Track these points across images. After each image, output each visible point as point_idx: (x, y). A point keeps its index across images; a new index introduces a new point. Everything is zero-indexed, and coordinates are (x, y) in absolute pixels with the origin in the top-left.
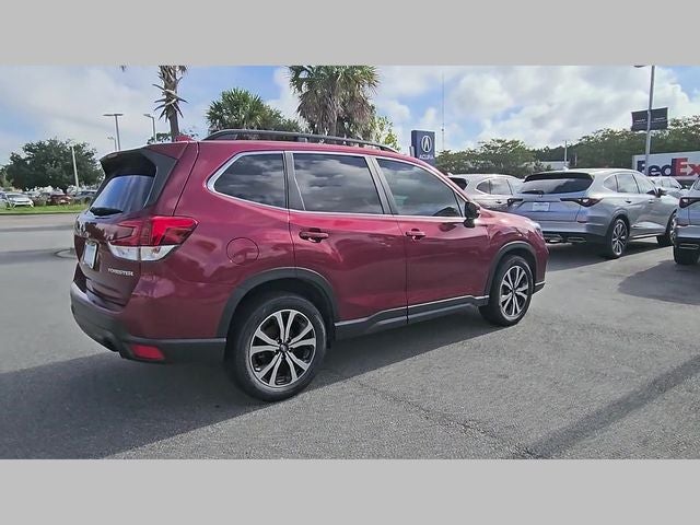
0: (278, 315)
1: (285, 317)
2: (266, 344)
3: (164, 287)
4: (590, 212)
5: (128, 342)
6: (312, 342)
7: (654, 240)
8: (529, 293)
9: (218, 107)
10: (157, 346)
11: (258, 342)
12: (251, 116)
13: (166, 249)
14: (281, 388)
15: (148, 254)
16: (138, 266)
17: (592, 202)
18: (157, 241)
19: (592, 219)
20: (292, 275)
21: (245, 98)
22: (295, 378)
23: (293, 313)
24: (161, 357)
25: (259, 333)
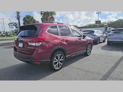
0: (58, 55)
1: (59, 55)
2: (56, 60)
3: (40, 50)
4: (94, 37)
5: (33, 61)
6: (63, 60)
7: (102, 41)
8: (91, 50)
9: (25, 18)
10: (39, 62)
11: (55, 60)
12: (31, 20)
13: (41, 43)
14: (58, 68)
15: (37, 44)
16: (35, 46)
17: (95, 35)
18: (39, 42)
19: (95, 38)
20: (60, 48)
21: (30, 16)
22: (60, 66)
23: (60, 55)
24: (40, 64)
25: (55, 59)
